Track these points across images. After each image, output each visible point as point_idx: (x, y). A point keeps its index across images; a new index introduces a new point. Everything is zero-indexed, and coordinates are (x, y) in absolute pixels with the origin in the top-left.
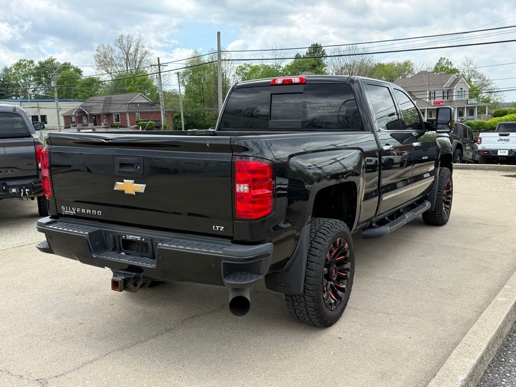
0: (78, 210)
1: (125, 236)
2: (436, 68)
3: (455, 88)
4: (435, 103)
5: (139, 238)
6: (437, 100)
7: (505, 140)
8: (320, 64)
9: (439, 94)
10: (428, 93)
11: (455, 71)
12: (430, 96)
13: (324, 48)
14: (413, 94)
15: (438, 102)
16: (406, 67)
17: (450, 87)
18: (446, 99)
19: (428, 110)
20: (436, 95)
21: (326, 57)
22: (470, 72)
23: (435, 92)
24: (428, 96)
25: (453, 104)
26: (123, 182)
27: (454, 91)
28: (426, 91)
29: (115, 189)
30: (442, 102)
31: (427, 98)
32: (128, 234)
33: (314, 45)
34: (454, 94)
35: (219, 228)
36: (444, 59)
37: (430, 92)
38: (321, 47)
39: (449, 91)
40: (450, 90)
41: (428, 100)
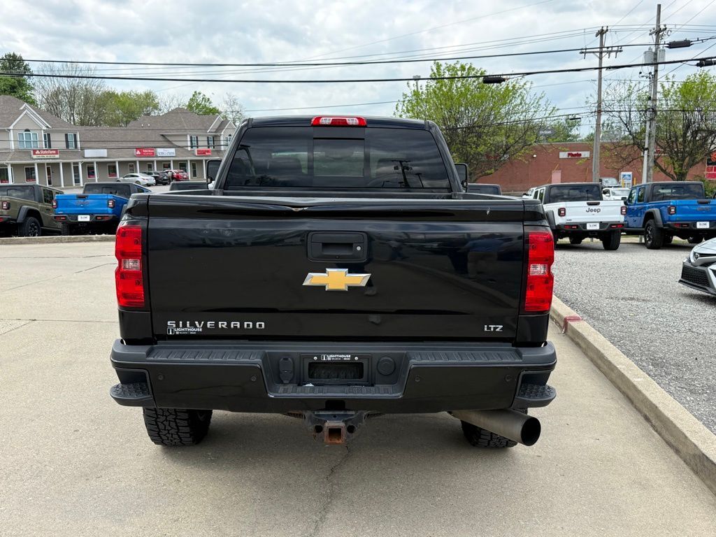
0: (208, 326)
1: (319, 357)
2: (190, 106)
3: (222, 133)
4: (199, 152)
5: (347, 357)
6: (200, 148)
7: (595, 210)
8: (21, 84)
9: (203, 142)
10: (189, 139)
11: (214, 112)
12: (192, 143)
13: (26, 63)
14: (170, 139)
15: (203, 151)
16: (148, 101)
17: (215, 132)
18: (211, 148)
19: (191, 161)
20: (200, 143)
21: (32, 75)
22: (234, 114)
23: (197, 138)
24: (189, 144)
25: (221, 154)
26: (325, 272)
27: (222, 138)
28: (186, 135)
29: (305, 284)
30: (208, 151)
31: (187, 147)
32: (325, 353)
33: (10, 56)
34: (222, 143)
35: (495, 328)
36: (200, 94)
37: (191, 137)
38: (21, 60)
39: (215, 138)
40: (216, 136)
41: (189, 149)
